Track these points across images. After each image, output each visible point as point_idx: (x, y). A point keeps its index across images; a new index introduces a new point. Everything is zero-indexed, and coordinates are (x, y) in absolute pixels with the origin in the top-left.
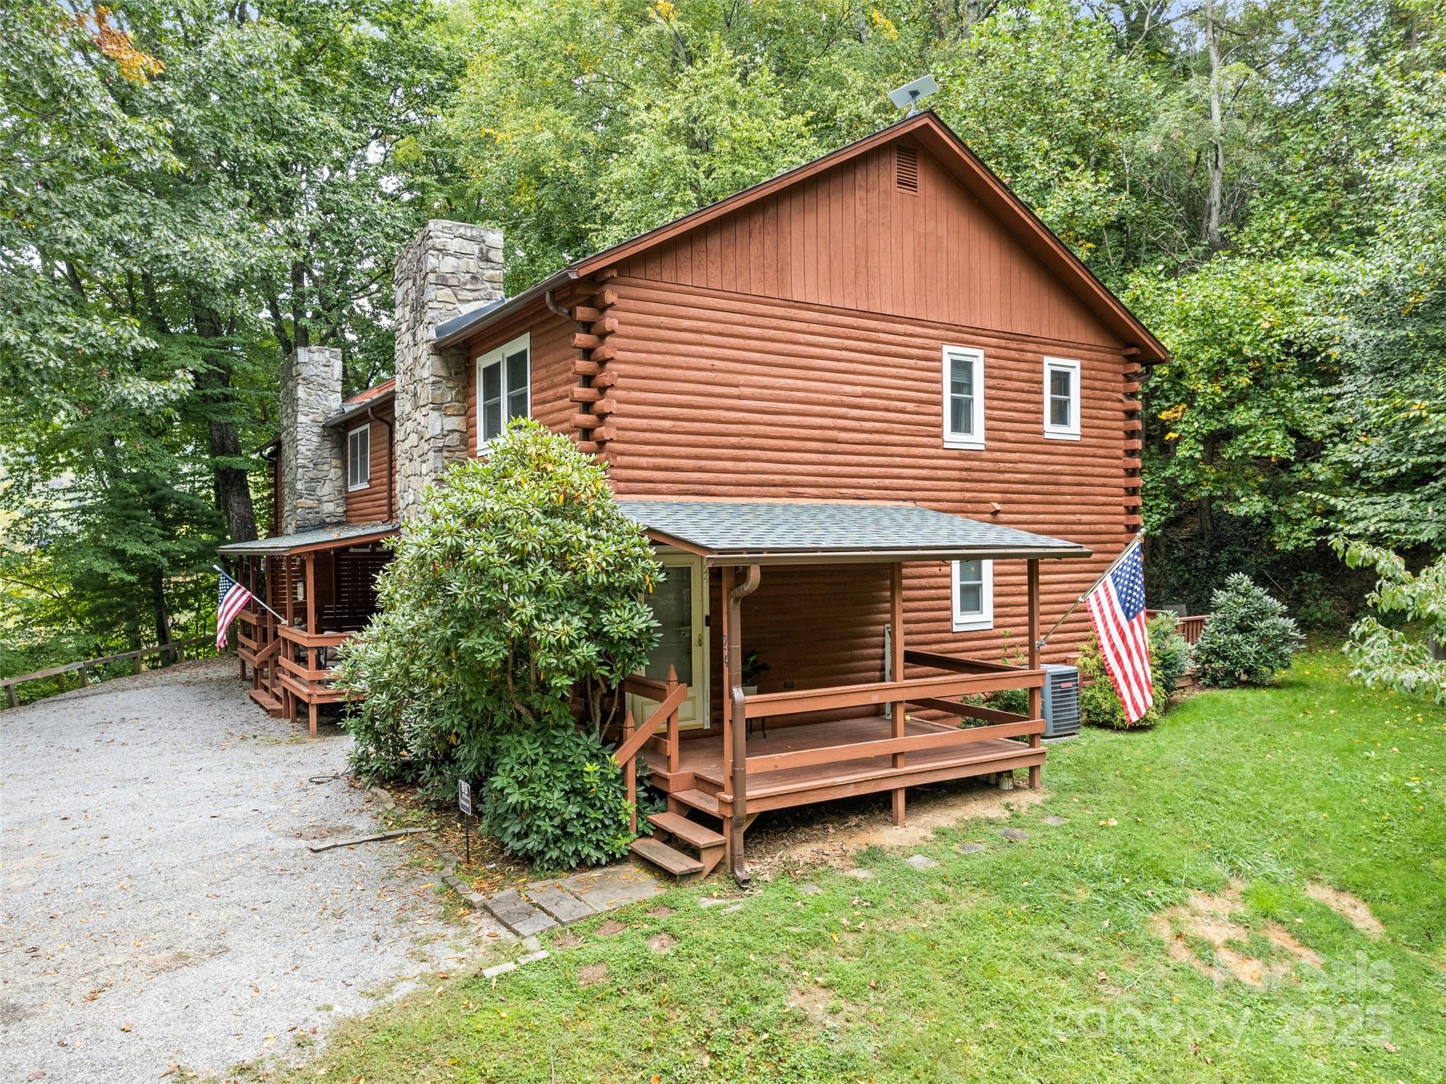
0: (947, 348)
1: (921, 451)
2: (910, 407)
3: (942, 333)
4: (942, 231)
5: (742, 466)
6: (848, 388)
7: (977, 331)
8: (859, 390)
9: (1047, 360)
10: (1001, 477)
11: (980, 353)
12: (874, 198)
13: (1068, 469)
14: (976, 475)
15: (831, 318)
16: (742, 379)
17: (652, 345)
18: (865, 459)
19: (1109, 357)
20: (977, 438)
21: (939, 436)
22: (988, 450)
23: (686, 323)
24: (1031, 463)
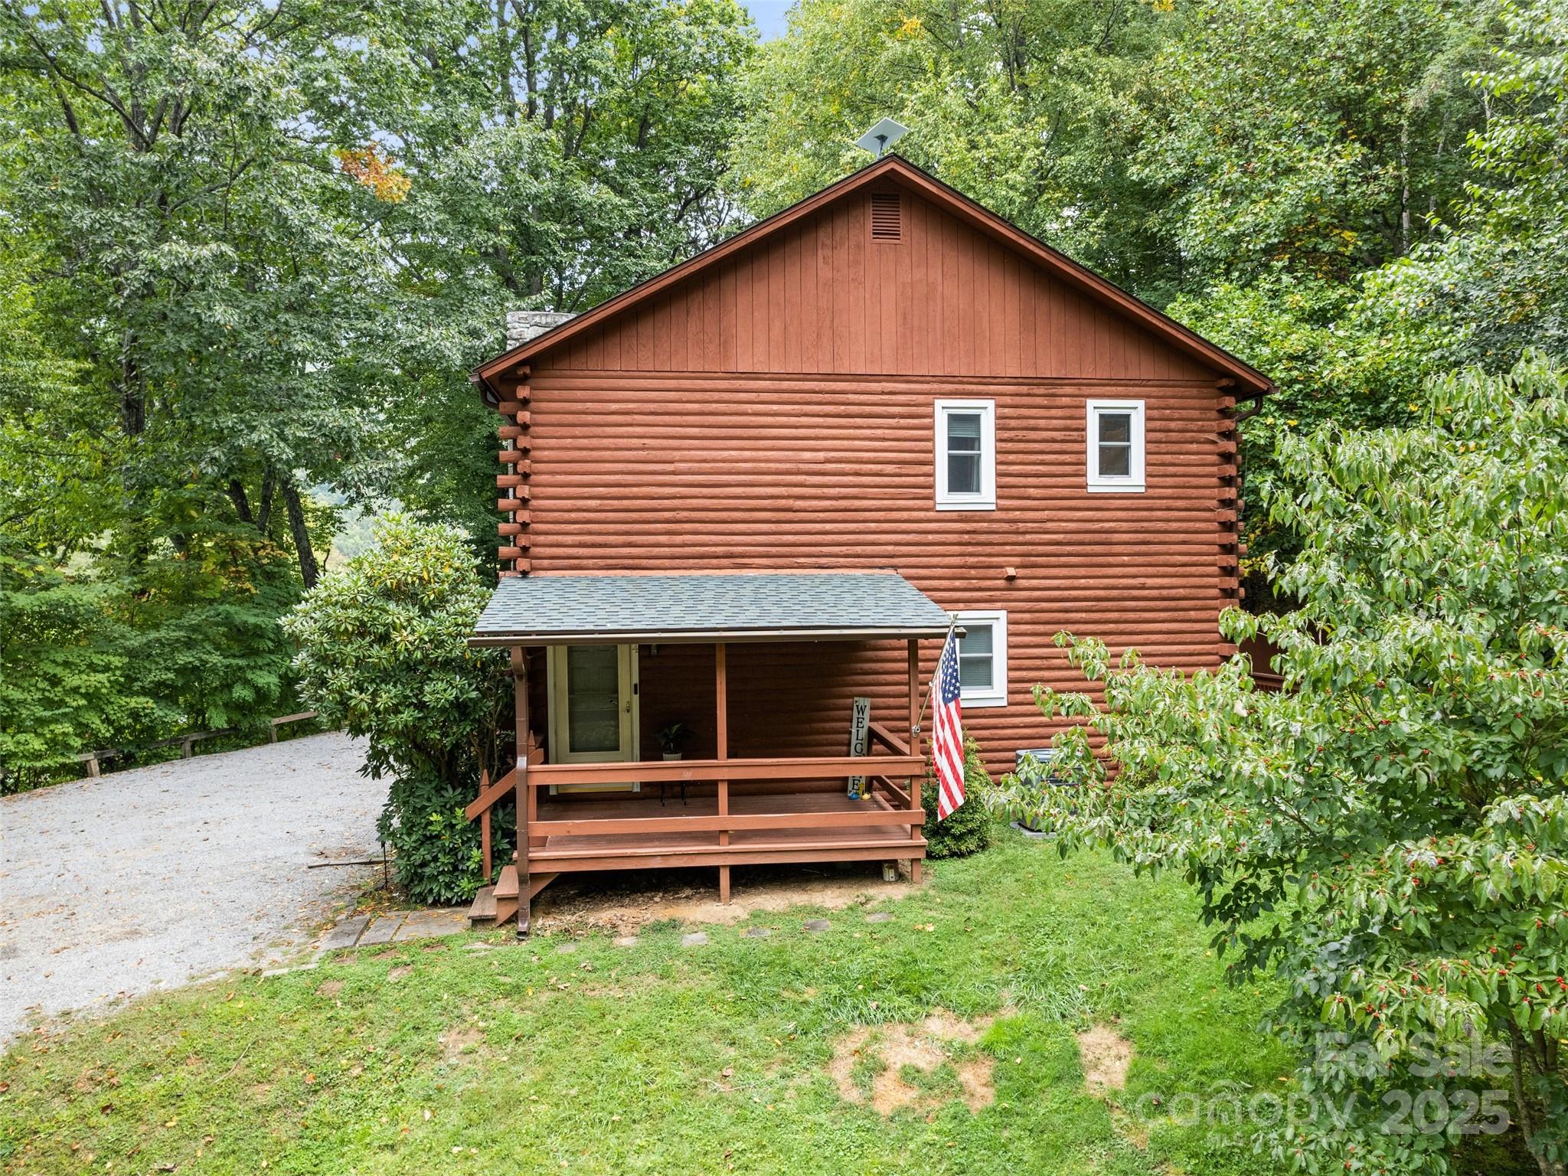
0: (939, 403)
1: (905, 515)
2: (890, 469)
3: (936, 386)
4: (935, 275)
5: (678, 539)
6: (807, 455)
7: (983, 380)
8: (821, 455)
9: (1091, 403)
10: (1021, 538)
11: (990, 404)
12: (842, 255)
13: (1125, 526)
14: (983, 538)
15: (785, 385)
16: (677, 454)
17: (577, 431)
18: (828, 527)
19: (1194, 391)
20: (986, 496)
21: (931, 498)
22: (1000, 509)
23: (614, 407)
24: (1068, 521)
